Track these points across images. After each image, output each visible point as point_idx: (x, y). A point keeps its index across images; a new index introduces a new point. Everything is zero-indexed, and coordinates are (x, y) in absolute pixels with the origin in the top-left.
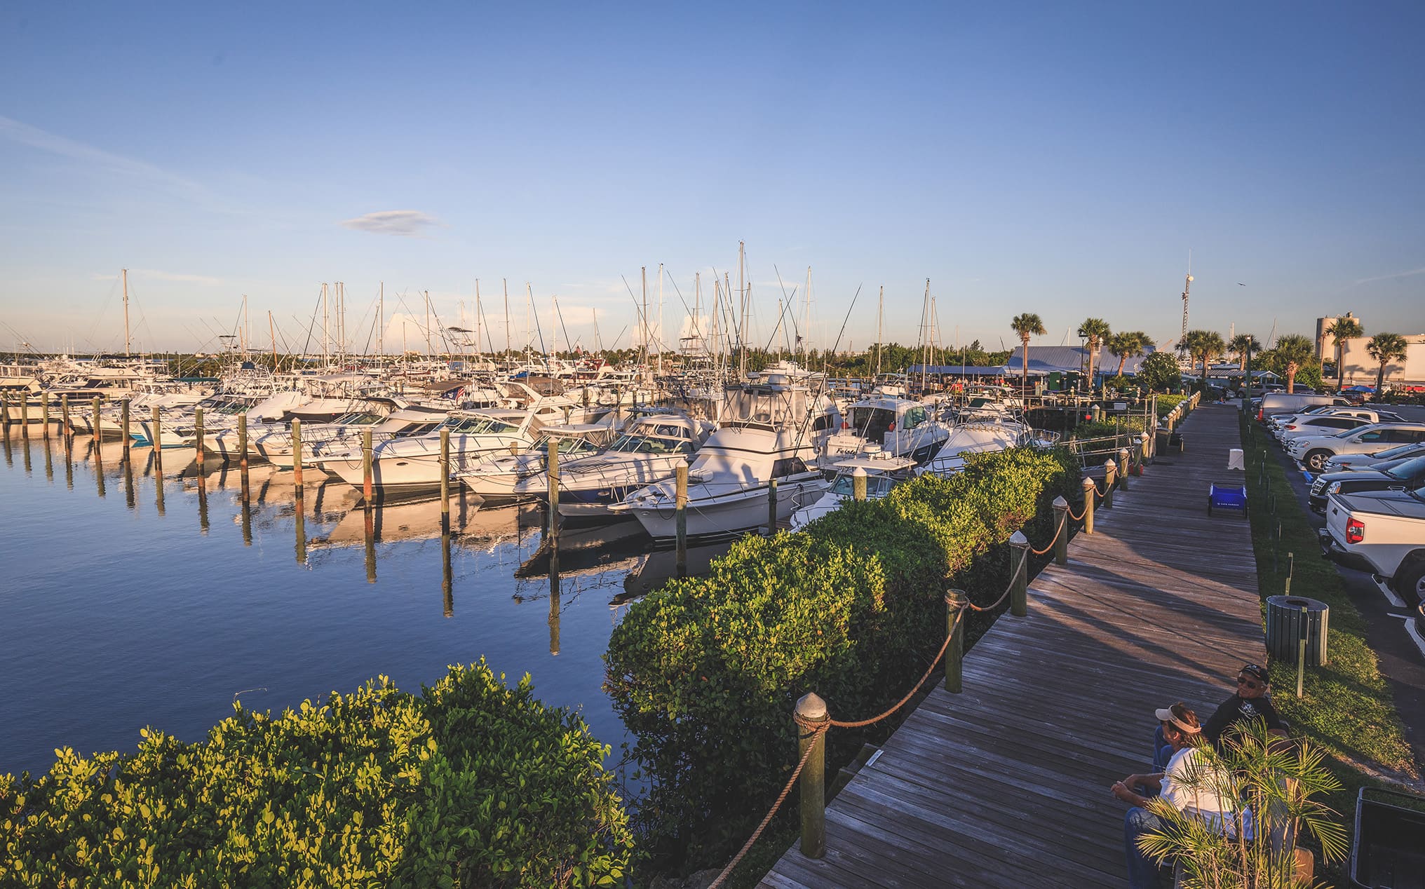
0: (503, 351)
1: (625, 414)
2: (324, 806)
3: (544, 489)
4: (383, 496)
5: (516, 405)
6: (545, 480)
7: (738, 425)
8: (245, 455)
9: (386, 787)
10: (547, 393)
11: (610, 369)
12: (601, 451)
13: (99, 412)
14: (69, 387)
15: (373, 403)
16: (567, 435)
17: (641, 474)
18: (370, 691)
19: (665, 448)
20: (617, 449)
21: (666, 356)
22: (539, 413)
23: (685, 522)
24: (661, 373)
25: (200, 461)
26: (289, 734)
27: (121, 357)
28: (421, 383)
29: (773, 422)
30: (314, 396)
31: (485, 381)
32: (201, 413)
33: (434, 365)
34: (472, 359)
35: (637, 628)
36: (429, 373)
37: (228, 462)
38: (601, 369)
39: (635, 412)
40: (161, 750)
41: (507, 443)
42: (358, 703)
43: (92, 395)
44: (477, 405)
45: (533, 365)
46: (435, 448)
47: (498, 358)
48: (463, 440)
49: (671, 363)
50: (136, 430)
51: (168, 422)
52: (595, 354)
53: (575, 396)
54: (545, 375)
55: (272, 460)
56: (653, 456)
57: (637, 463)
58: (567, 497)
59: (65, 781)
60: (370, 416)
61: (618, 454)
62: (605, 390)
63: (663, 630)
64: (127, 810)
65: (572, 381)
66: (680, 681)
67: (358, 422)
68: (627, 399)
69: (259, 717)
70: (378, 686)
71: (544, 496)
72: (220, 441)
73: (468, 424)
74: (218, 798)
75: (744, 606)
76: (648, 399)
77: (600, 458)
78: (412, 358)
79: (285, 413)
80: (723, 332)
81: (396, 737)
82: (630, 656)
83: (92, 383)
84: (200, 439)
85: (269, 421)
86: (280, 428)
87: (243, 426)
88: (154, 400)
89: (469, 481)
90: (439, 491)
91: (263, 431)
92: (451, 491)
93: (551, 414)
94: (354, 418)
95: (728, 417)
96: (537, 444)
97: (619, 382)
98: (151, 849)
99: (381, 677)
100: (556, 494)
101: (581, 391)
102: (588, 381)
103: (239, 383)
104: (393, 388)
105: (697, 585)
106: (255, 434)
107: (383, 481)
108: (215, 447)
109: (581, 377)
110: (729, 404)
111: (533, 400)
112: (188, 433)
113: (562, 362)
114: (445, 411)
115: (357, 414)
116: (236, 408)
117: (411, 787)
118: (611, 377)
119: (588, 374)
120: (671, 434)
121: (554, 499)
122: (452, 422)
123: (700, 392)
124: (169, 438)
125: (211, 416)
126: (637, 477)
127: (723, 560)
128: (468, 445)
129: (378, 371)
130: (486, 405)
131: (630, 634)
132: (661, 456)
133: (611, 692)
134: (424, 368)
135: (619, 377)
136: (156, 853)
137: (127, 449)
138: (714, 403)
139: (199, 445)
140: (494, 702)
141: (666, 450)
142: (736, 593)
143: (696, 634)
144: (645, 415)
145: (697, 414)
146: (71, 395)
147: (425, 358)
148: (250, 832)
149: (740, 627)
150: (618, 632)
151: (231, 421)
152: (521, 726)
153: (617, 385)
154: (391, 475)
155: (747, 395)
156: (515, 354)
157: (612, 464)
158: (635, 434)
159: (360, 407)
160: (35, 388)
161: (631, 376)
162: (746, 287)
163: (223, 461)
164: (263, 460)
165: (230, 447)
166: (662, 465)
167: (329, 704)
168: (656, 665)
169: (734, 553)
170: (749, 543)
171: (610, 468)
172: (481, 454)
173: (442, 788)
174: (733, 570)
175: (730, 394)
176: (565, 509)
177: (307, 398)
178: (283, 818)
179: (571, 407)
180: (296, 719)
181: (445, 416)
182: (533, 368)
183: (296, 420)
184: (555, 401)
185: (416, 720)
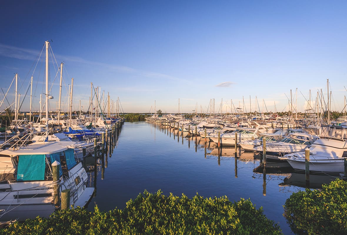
0: (249, 113)
1: (285, 131)
2: (214, 226)
3: (261, 150)
4: (222, 146)
5: (253, 127)
6: (262, 148)
7: (327, 138)
8: (196, 134)
9: (227, 226)
10: (262, 124)
11: (280, 118)
12: (278, 141)
13: (175, 124)
14: (171, 120)
15: (220, 125)
16: (267, 136)
17: (292, 149)
18: (223, 199)
19: (300, 142)
20: (283, 141)
21: (298, 114)
22: (259, 129)
23: (309, 167)
24: (297, 119)
25: (189, 135)
26: (207, 204)
27: (178, 114)
28: (230, 120)
29: (343, 138)
30: (209, 123)
31: (245, 120)
32: (190, 125)
33: (233, 116)
34: (242, 115)
35: (295, 201)
36: (232, 118)
37: (194, 135)
38: (277, 117)
39: (288, 131)
40: (185, 199)
41: (251, 137)
42: (220, 201)
43: (174, 121)
44: (243, 126)
45: (257, 116)
46: (234, 136)
47: (248, 114)
48: (240, 135)
49: (300, 116)
50: (180, 128)
51: (185, 127)
52: (275, 113)
53: (269, 125)
54: (260, 119)
55: (201, 136)
56: (296, 145)
57: (291, 146)
58: (268, 153)
59: (171, 200)
60: (219, 128)
61: (283, 143)
62: (278, 123)
63: (305, 205)
64: (180, 210)
65: (268, 121)
66: (312, 224)
67: (217, 129)
68: (285, 126)
69: (201, 197)
70: (225, 198)
71: (262, 152)
72: (192, 131)
73: (241, 131)
74: (195, 214)
75: (339, 206)
76: (292, 126)
77: (278, 143)
78: (228, 114)
79: (203, 126)
80: (321, 107)
81: (230, 214)
82: (293, 209)
83: (174, 119)
84: (189, 130)
85: (200, 128)
86: (202, 129)
87: (196, 129)
88: (182, 122)
89: (241, 145)
90: (235, 146)
91: (200, 130)
92: (237, 147)
93: (263, 129)
94: (216, 128)
95: (323, 135)
96: (259, 137)
97: (283, 121)
98: (184, 221)
99: (225, 196)
100: (265, 152)
101: (271, 123)
102: (273, 121)
103: (195, 119)
104: (224, 121)
105: (317, 193)
106: (198, 130)
107: (222, 143)
108: (192, 132)
109: (271, 119)
110: (324, 131)
111: (257, 126)
112: (187, 129)
113: (265, 115)
114: (236, 128)
115: (217, 127)
116: (195, 125)
117: (233, 229)
118: (280, 120)
119: (273, 119)
120: (302, 139)
121: (264, 153)
122: (237, 130)
123: (312, 126)
124: (184, 130)
125: (191, 126)
126: (290, 150)
127: (328, 186)
128: (241, 136)
129: (221, 117)
130: (245, 126)
131: (293, 203)
132: (298, 145)
133: (285, 217)
134: (231, 117)
135: (283, 120)
136: (185, 222)
137: (178, 131)
138: (318, 130)
139: (189, 131)
140: (253, 212)
141: (300, 143)
142: (334, 199)
143: (319, 210)
144: (292, 132)
145: (312, 132)
146: (171, 121)
147: (231, 114)
148: (200, 226)
149: (338, 213)
150: (288, 200)
151: (194, 127)
152: (261, 222)
153: (282, 122)
154: (224, 142)
155: (332, 129)
156: (252, 113)
157: (281, 146)
158: (289, 138)
159: (218, 126)
160: (167, 120)
161: (287, 120)
162: (329, 93)
163: (192, 135)
164: (199, 135)
165: (194, 133)
166: (299, 147)
167: (214, 199)
168: (303, 215)
169: (333, 185)
170: (339, 182)
171: (281, 147)
172: (244, 139)
173: (241, 233)
174: (332, 190)
175: (324, 128)
176: (267, 156)
177: (207, 123)
178: (207, 226)
179: (268, 128)
180: (208, 201)
181: (236, 129)
182: (257, 117)
183: (205, 128)
184: (264, 126)
185: (234, 211)
